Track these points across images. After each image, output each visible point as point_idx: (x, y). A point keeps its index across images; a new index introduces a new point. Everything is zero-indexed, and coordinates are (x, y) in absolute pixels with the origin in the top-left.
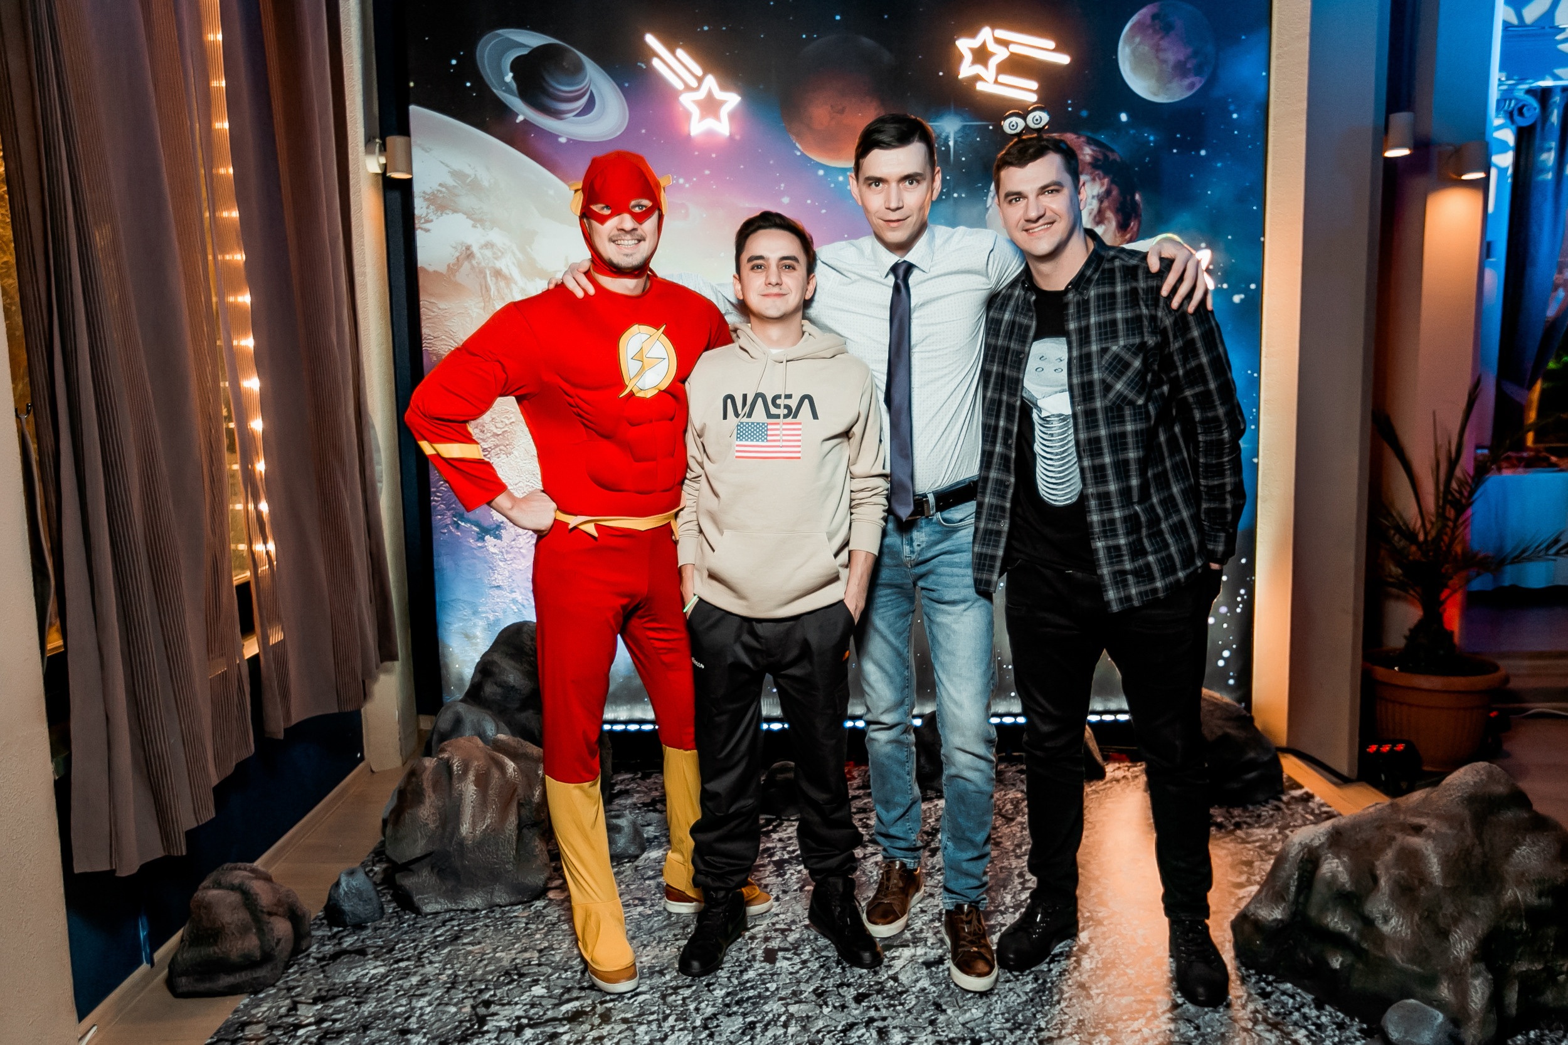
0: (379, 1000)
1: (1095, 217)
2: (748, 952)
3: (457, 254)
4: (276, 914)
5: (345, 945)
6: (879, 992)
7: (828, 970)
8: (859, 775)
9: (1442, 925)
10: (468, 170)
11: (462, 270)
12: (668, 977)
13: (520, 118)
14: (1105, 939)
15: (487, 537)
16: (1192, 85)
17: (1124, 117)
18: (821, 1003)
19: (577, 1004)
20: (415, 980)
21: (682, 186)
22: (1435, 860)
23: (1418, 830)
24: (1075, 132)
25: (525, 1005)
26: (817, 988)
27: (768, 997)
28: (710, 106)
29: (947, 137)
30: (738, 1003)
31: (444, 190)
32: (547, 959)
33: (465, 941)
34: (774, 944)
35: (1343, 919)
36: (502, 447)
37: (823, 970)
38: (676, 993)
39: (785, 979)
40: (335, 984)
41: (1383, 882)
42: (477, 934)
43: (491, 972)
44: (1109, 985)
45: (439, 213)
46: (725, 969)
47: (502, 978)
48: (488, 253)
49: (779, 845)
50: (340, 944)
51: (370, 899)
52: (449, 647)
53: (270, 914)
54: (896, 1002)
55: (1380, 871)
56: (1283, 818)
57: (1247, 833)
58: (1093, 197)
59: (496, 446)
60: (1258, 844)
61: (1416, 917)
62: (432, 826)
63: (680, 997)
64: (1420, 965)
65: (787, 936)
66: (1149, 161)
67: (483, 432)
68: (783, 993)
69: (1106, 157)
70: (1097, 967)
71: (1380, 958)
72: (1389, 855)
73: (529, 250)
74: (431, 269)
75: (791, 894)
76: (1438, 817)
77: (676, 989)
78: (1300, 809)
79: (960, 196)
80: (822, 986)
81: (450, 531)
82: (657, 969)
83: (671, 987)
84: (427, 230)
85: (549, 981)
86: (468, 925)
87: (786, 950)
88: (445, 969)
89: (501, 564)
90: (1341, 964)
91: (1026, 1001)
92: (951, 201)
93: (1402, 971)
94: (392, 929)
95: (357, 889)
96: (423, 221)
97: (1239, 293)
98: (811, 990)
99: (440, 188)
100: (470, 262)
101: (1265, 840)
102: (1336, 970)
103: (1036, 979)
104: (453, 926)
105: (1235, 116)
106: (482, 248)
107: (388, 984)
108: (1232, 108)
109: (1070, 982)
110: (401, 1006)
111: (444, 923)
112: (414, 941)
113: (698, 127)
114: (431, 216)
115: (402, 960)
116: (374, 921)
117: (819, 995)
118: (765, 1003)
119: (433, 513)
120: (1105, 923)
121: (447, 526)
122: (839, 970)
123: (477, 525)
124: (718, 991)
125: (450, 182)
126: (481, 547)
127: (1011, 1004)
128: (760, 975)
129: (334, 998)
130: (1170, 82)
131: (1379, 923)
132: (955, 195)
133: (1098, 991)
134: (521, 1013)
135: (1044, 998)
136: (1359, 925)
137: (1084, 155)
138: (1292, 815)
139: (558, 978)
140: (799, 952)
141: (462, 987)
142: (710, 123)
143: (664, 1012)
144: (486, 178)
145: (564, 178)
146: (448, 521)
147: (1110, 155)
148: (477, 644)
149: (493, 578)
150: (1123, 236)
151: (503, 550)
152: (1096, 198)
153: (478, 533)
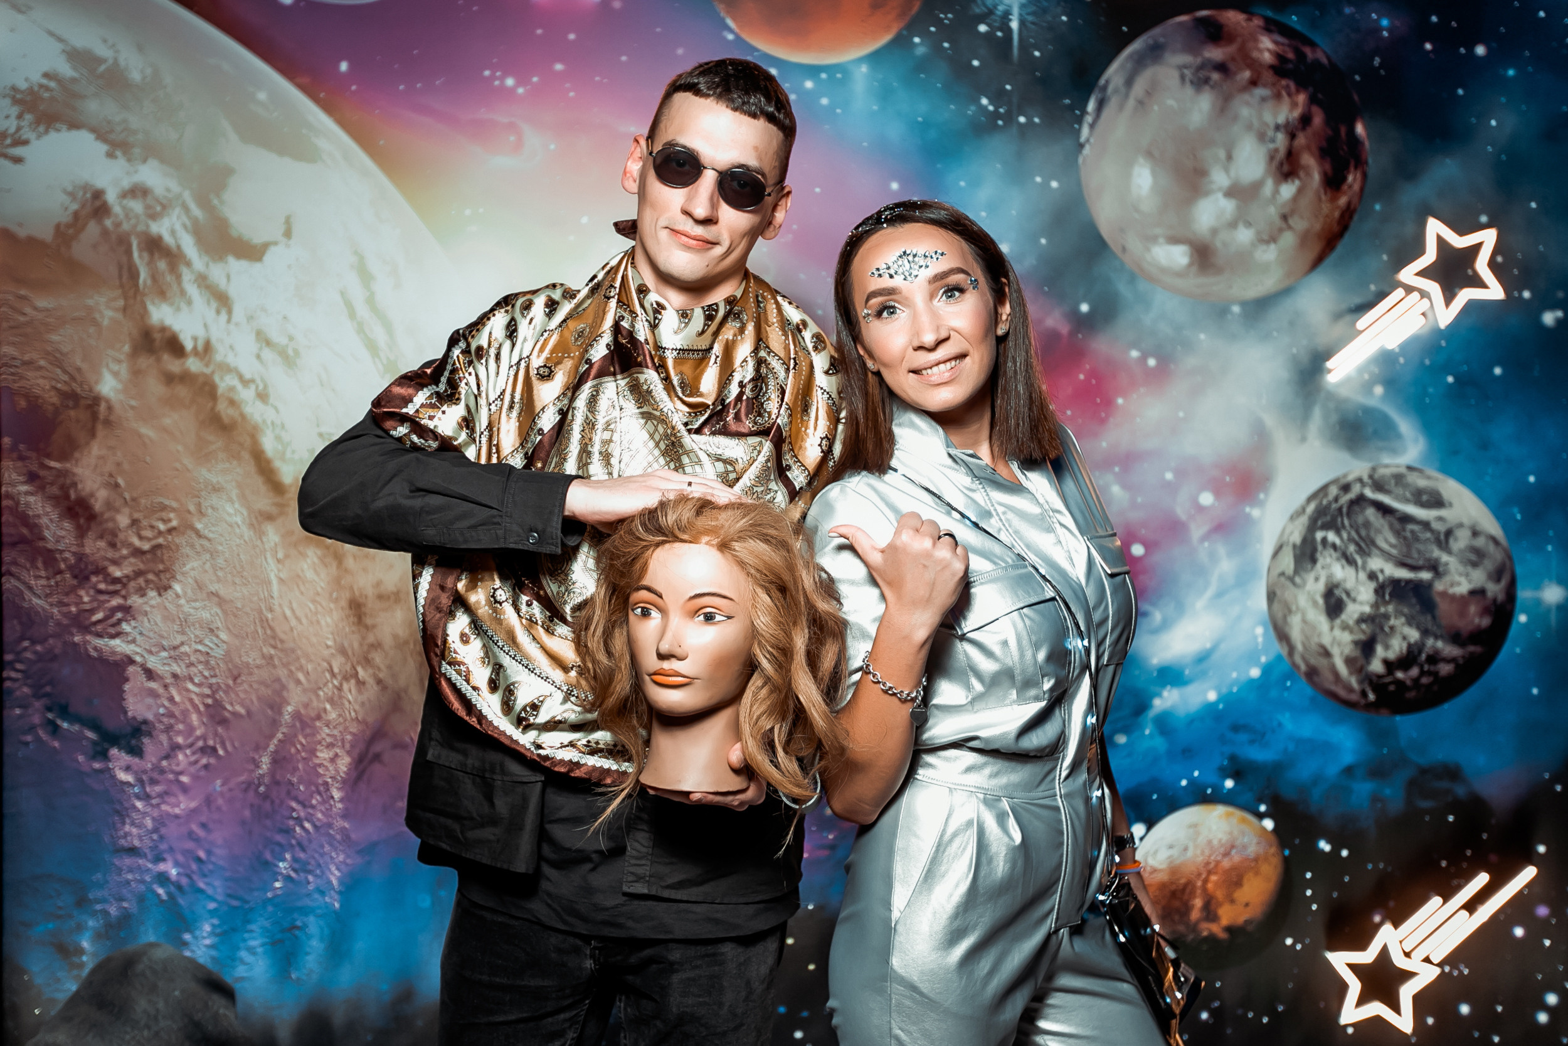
1: (1281, 164)
3: (75, 207)
10: (101, 51)
11: (82, 236)
15: (114, 751)
21: (512, 90)
24: (1243, 10)
29: (1007, 15)
31: (52, 84)
36: (151, 576)
45: (41, 129)
48: (137, 206)
58: (1277, 128)
66: (1381, 65)
67: (113, 545)
69: (1301, 56)
73: (215, 202)
74: (22, 233)
79: (1030, 121)
81: (38, 739)
89: (139, 804)
92: (1014, 130)
96: (8, 141)
97: (1552, 307)
99: (45, 81)
100: (100, 221)
106: (124, 196)
114: (27, 134)
119: (7, 704)
121: (32, 729)
123: (95, 727)
125: (66, 70)
126: (100, 771)
132: (1022, 119)
144: (135, 66)
145: (288, 69)
146: (36, 719)
147: (1308, 51)
148: (81, 965)
149: (121, 833)
150: (1333, 200)
151: (144, 777)
152: (1282, 130)
153: (94, 743)
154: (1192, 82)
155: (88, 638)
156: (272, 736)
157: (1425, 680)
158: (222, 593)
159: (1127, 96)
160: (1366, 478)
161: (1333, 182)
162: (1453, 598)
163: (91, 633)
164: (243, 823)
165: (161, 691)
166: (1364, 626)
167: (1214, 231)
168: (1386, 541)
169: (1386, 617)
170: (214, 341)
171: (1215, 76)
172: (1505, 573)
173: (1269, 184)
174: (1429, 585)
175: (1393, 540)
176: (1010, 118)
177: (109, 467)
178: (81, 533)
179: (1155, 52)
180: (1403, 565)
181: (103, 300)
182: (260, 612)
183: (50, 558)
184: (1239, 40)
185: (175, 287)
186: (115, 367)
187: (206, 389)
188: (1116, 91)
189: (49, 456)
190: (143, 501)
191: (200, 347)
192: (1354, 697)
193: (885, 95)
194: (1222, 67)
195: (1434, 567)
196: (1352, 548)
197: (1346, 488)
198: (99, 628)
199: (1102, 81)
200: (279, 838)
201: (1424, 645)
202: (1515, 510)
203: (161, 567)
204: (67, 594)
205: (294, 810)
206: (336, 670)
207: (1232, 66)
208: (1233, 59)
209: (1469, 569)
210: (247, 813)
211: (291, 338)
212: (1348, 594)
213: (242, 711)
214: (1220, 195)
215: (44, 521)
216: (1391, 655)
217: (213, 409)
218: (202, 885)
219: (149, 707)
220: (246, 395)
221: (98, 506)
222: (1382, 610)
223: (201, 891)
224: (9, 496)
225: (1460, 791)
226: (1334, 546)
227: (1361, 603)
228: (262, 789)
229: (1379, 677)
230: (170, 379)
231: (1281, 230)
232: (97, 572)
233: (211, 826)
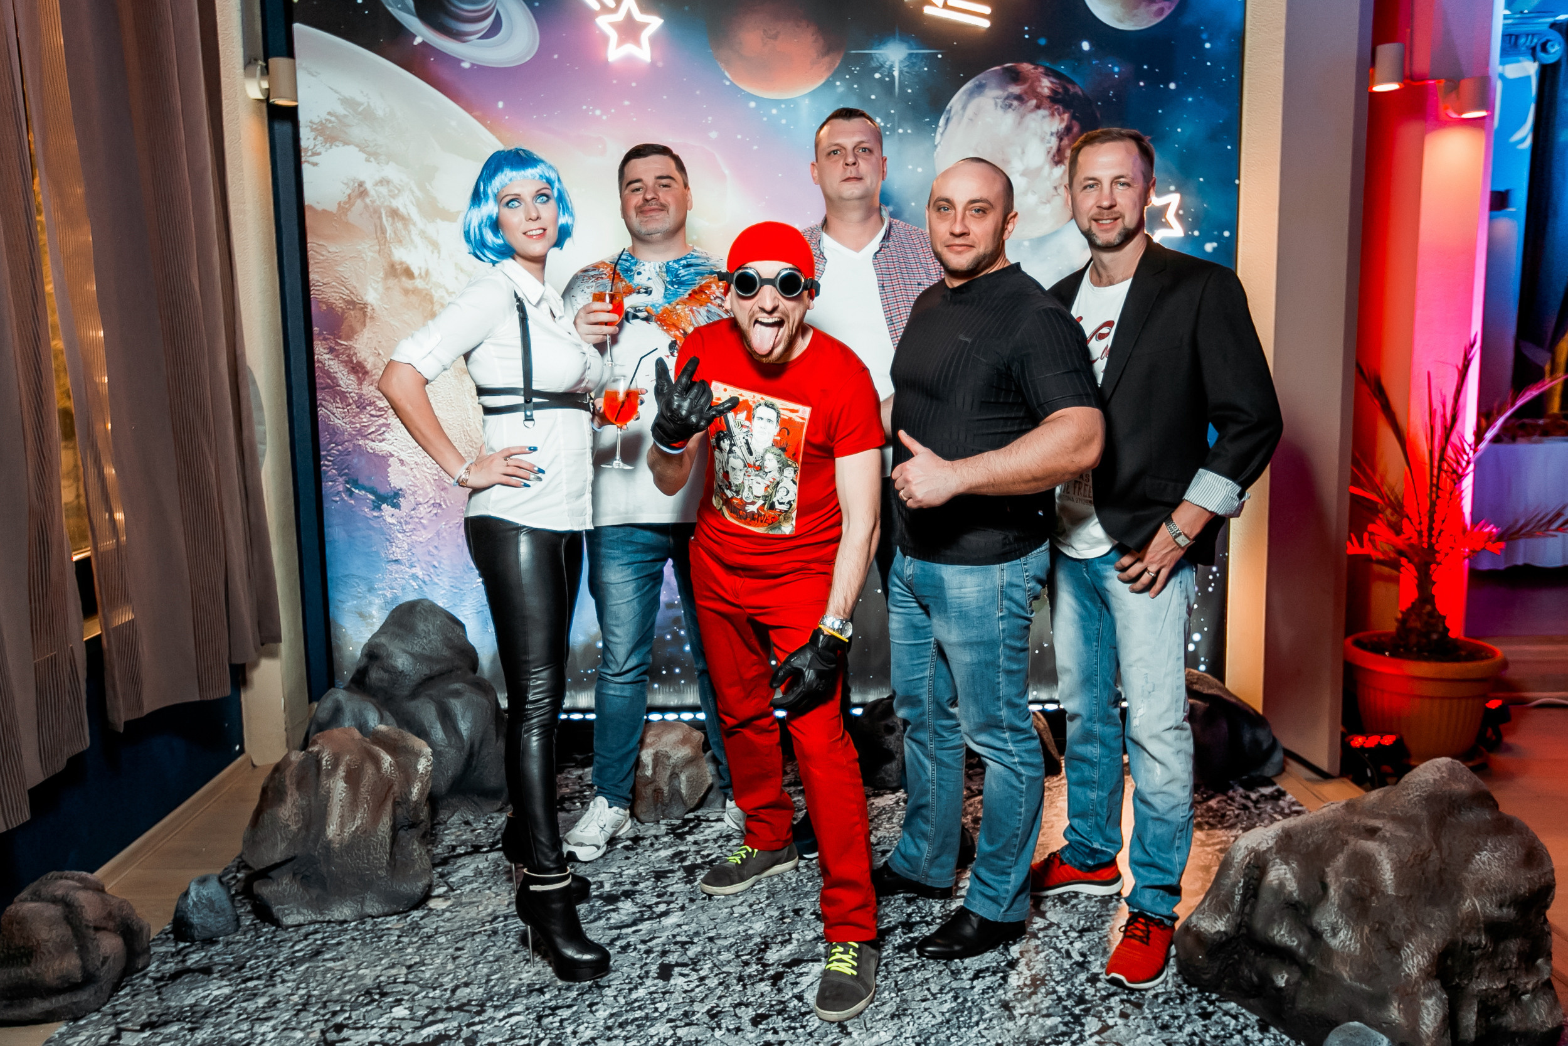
0: (216, 1026)
1: (1054, 156)
2: (641, 968)
3: (349, 191)
4: (105, 929)
5: (189, 963)
6: (779, 1013)
7: (727, 987)
8: (792, 770)
9: (1393, 939)
10: (360, 98)
11: (353, 209)
12: (547, 996)
13: (418, 40)
14: (1037, 953)
15: (384, 506)
16: (1161, 11)
17: (1086, 46)
18: (714, 1025)
19: (440, 1027)
20: (261, 1002)
21: (599, 118)
22: (1388, 866)
23: (1371, 833)
24: (1032, 63)
25: (382, 1028)
26: (713, 1008)
27: (655, 1019)
28: (630, 30)
29: (891, 67)
30: (621, 1025)
31: (333, 119)
32: (416, 976)
33: (327, 956)
34: (672, 959)
35: (1290, 932)
37: (721, 988)
38: (554, 1014)
39: (678, 997)
40: (169, 1008)
41: (1332, 892)
42: (342, 949)
43: (350, 992)
44: (1036, 1004)
45: (328, 145)
46: (613, 987)
47: (361, 998)
48: (383, 190)
49: (694, 848)
50: (184, 961)
51: (224, 910)
52: (341, 627)
53: (97, 929)
54: (798, 1025)
55: (1331, 879)
56: (1248, 818)
57: (1208, 835)
58: (1052, 134)
60: (1218, 847)
61: (1367, 930)
62: (294, 828)
63: (558, 1019)
64: (1368, 982)
65: (687, 950)
66: (1114, 95)
68: (673, 1014)
69: (1066, 90)
70: (1025, 985)
71: (1327, 975)
72: (1340, 860)
73: (429, 187)
74: (319, 207)
75: (699, 903)
76: (1394, 818)
77: (554, 1009)
78: (1269, 808)
79: (905, 132)
80: (718, 1006)
81: (342, 499)
82: (537, 987)
83: (550, 1008)
84: (315, 164)
85: (414, 1000)
86: (333, 938)
87: (685, 965)
88: (298, 989)
89: (400, 535)
90: (1287, 981)
91: (942, 1023)
92: (896, 137)
93: (1351, 990)
94: (246, 943)
95: (209, 899)
96: (310, 153)
97: (1211, 241)
98: (705, 1010)
99: (329, 117)
100: (363, 200)
101: (1226, 842)
102: (1281, 989)
103: (956, 998)
104: (316, 940)
105: (1208, 45)
106: (376, 184)
107: (230, 1007)
108: (1204, 36)
109: (993, 1001)
110: (241, 1031)
111: (306, 938)
112: (269, 957)
113: (615, 52)
114: (319, 149)
115: (251, 979)
116: (227, 935)
117: (713, 1017)
118: (652, 1026)
119: (324, 479)
120: (1040, 935)
121: (339, 493)
122: (739, 988)
123: (373, 493)
124: (600, 1012)
125: (341, 110)
126: (378, 517)
127: (925, 1026)
128: (651, 993)
129: (166, 1024)
130: (1136, 7)
131: (1327, 936)
132: (901, 131)
133: (1023, 1011)
134: (376, 1038)
135: (961, 1019)
136: (1306, 938)
137: (1043, 88)
138: (1259, 815)
139: (424, 997)
140: (698, 967)
141: (314, 1010)
142: (629, 49)
143: (537, 1036)
144: (380, 107)
145: (468, 107)
146: (341, 488)
147: (1070, 87)
148: (372, 625)
149: (391, 552)
151: (402, 520)
152: (1055, 135)
153: (373, 502)
154: (1002, 107)
155: (367, 442)
159: (963, 116)
163: (368, 439)
165: (409, 472)
170: (431, 270)
171: (1015, 103)
173: (1047, 168)
176: (893, 130)
177: (374, 343)
178: (360, 382)
179: (980, 88)
181: (366, 246)
182: (463, 426)
183: (343, 396)
184: (1030, 81)
185: (407, 238)
186: (376, 285)
187: (427, 298)
188: (957, 112)
189: (340, 338)
191: (423, 274)
194: (1019, 98)
198: (373, 436)
199: (948, 107)
204: (354, 417)
207: (1025, 97)
208: (1026, 93)
215: (339, 375)
219: (403, 481)
221: (369, 367)
223: (436, 584)
224: (319, 361)
230: (406, 292)
231: (1051, 197)
232: (370, 404)
233: (440, 547)
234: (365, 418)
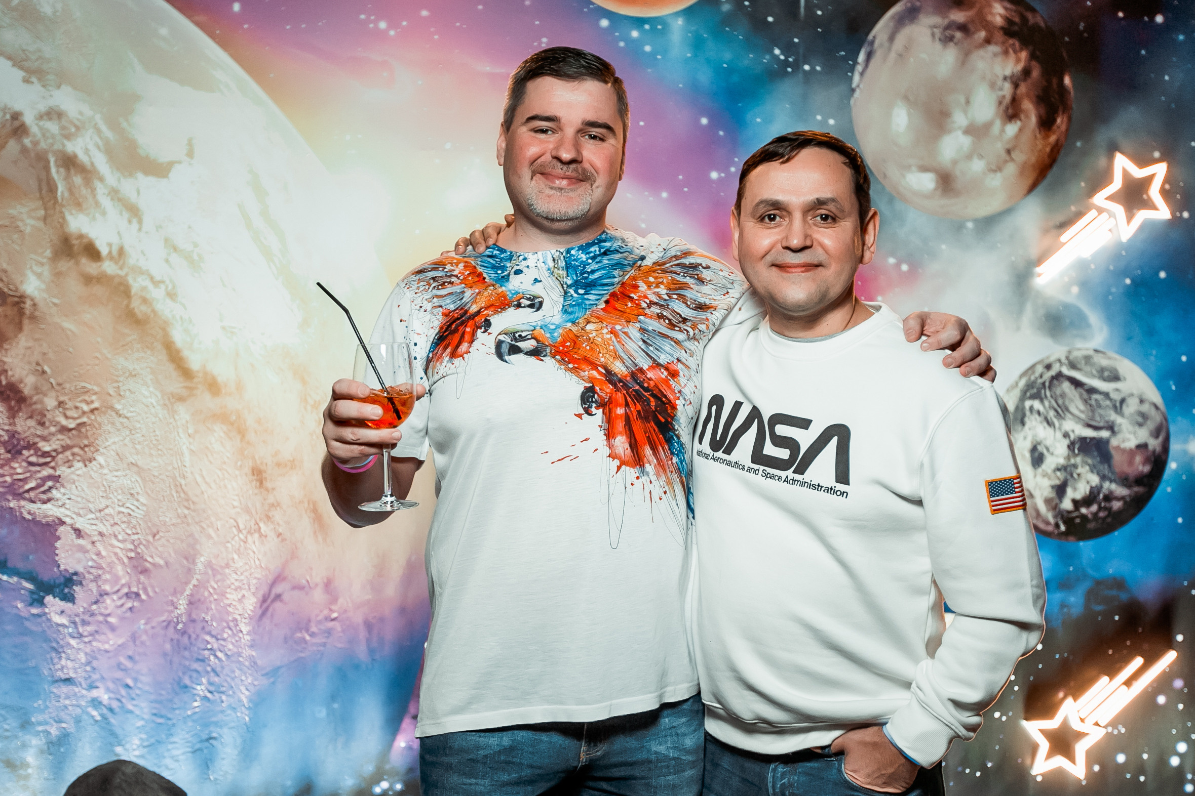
1: (1007, 108)
15: (49, 599)
21: (385, 32)
36: (76, 450)
48: (53, 127)
58: (1005, 78)
59: (66, 448)
67: (42, 424)
69: (1024, 20)
73: (124, 125)
79: (813, 68)
89: (73, 642)
92: (801, 75)
106: (41, 117)
123: (31, 578)
126: (39, 616)
132: (807, 67)
147: (1029, 16)
149: (58, 666)
150: (1046, 137)
151: (77, 619)
152: (1009, 80)
153: (32, 592)
154: (940, 40)
155: (23, 503)
156: (187, 583)
157: (1102, 514)
158: (140, 463)
159: (889, 50)
160: (1064, 360)
161: (1046, 124)
162: (1124, 451)
163: (25, 499)
164: (165, 655)
165: (89, 547)
166: (1058, 473)
167: (955, 162)
168: (1077, 408)
169: (1075, 466)
170: (127, 248)
171: (958, 35)
172: (1162, 431)
173: (998, 123)
174: (1107, 441)
175: (1082, 407)
176: (797, 66)
177: (36, 357)
178: (13, 414)
179: (912, 14)
180: (1089, 426)
181: (24, 210)
182: (174, 478)
184: (978, 6)
185: (90, 199)
186: (38, 270)
187: (121, 289)
188: (881, 45)
190: (67, 386)
191: (115, 253)
192: (1050, 528)
193: (697, 44)
194: (963, 28)
195: (1111, 427)
196: (1052, 414)
197: (1048, 367)
198: (32, 494)
199: (870, 37)
200: (196, 666)
201: (1102, 487)
202: (1171, 382)
203: (86, 442)
205: (208, 643)
206: (242, 526)
207: (971, 27)
208: (973, 21)
209: (1137, 428)
210: (168, 646)
211: (196, 245)
212: (1048, 449)
213: (162, 562)
214: (960, 133)
216: (1078, 496)
217: (128, 306)
218: (130, 707)
219: (79, 561)
220: (157, 294)
221: (27, 391)
222: (1072, 461)
223: (131, 712)
225: (1124, 597)
226: (1039, 413)
227: (1057, 456)
228: (180, 626)
229: (1069, 512)
230: (88, 280)
231: (1006, 162)
232: (29, 447)
233: (137, 658)
234: (19, 467)
